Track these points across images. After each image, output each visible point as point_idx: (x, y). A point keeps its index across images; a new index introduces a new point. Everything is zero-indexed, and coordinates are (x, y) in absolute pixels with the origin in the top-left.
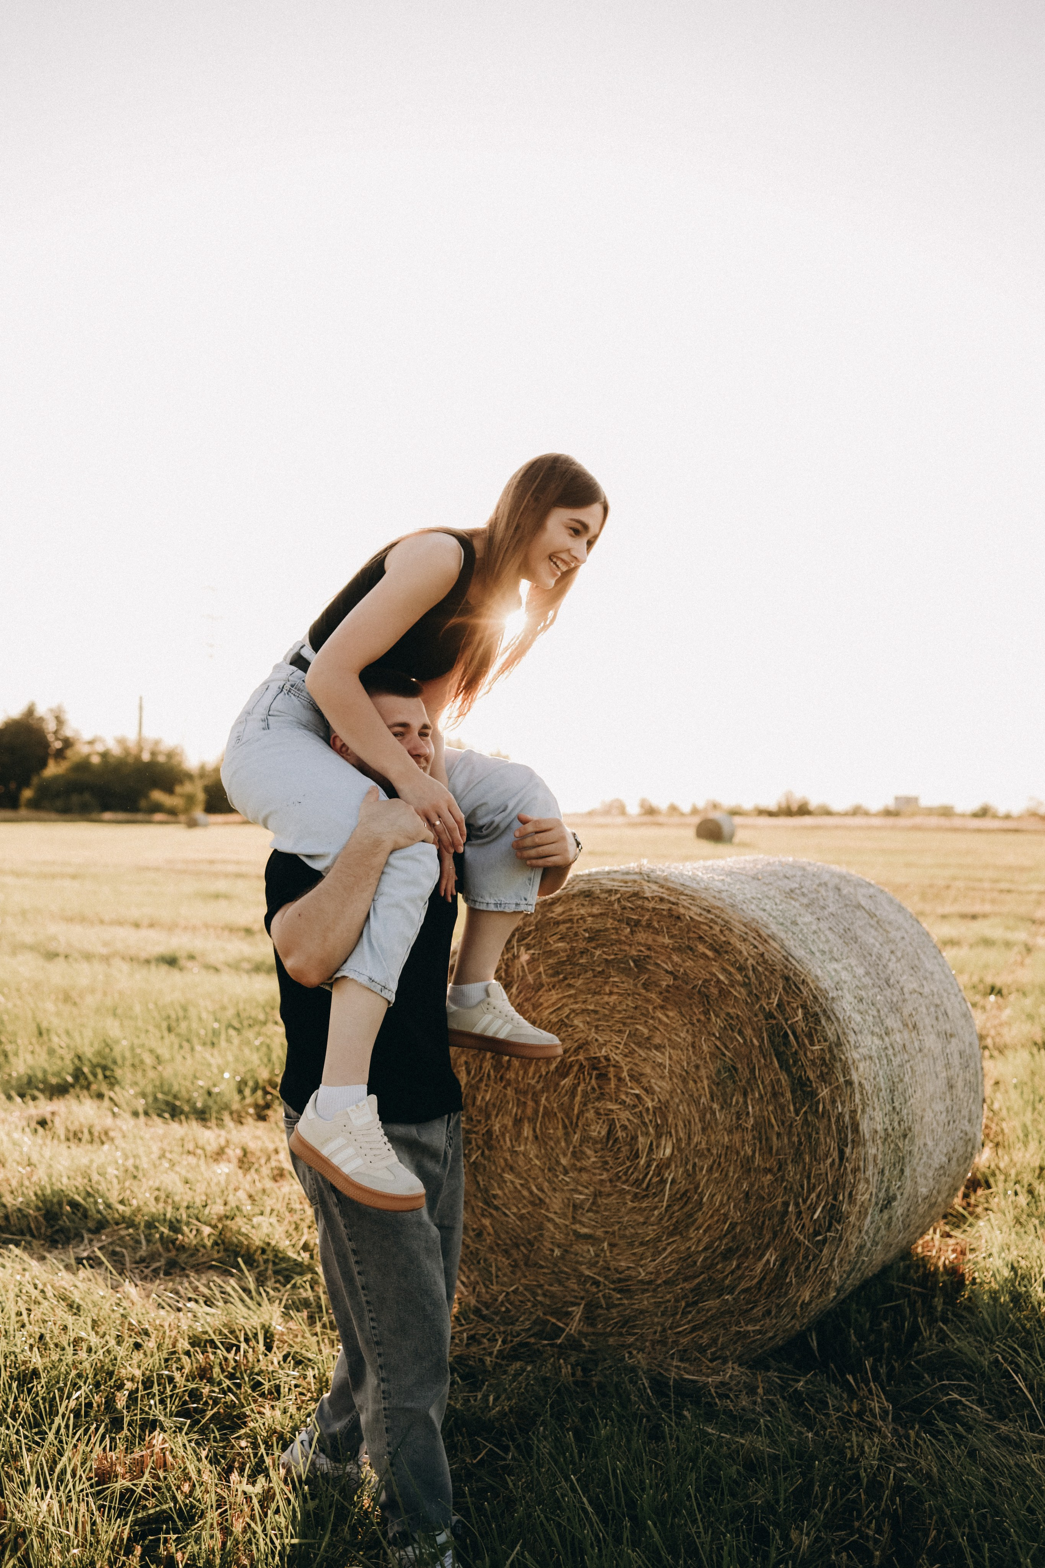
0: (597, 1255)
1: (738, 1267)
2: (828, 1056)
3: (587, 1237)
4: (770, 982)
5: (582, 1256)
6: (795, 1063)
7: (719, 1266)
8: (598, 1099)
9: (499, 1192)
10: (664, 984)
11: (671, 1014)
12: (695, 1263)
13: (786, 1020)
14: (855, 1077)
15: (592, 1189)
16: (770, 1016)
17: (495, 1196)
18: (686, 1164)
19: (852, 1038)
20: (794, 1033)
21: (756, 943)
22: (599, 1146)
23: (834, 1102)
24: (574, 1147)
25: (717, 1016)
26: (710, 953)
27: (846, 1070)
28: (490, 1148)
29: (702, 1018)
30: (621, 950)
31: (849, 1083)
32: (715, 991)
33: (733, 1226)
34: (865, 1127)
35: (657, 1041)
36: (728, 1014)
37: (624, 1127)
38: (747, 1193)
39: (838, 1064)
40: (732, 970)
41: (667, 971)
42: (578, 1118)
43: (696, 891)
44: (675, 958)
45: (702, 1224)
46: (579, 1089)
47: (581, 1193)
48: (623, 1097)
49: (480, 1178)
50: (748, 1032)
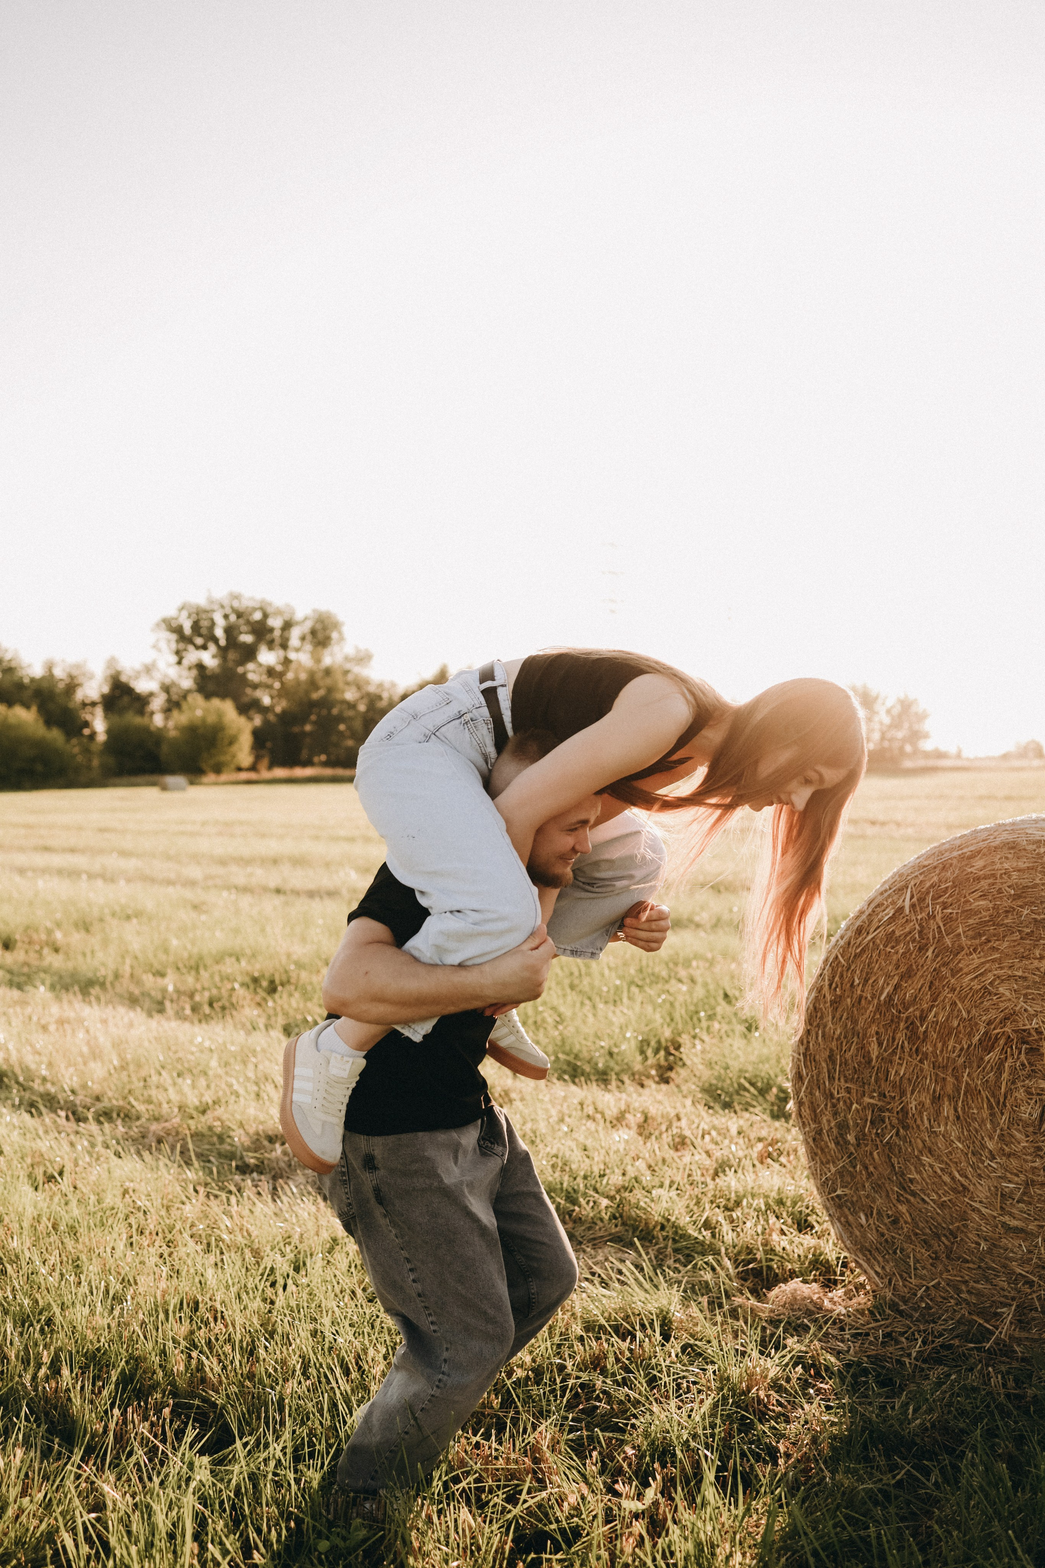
3: (1017, 1230)
5: (1012, 1252)
8: (1029, 1077)
9: (918, 1177)
15: (1023, 1177)
17: (911, 1181)
22: (1031, 1129)
24: (1002, 1130)
28: (906, 1127)
42: (1005, 1098)
46: (1007, 1065)
47: (1010, 1182)
49: (895, 1160)
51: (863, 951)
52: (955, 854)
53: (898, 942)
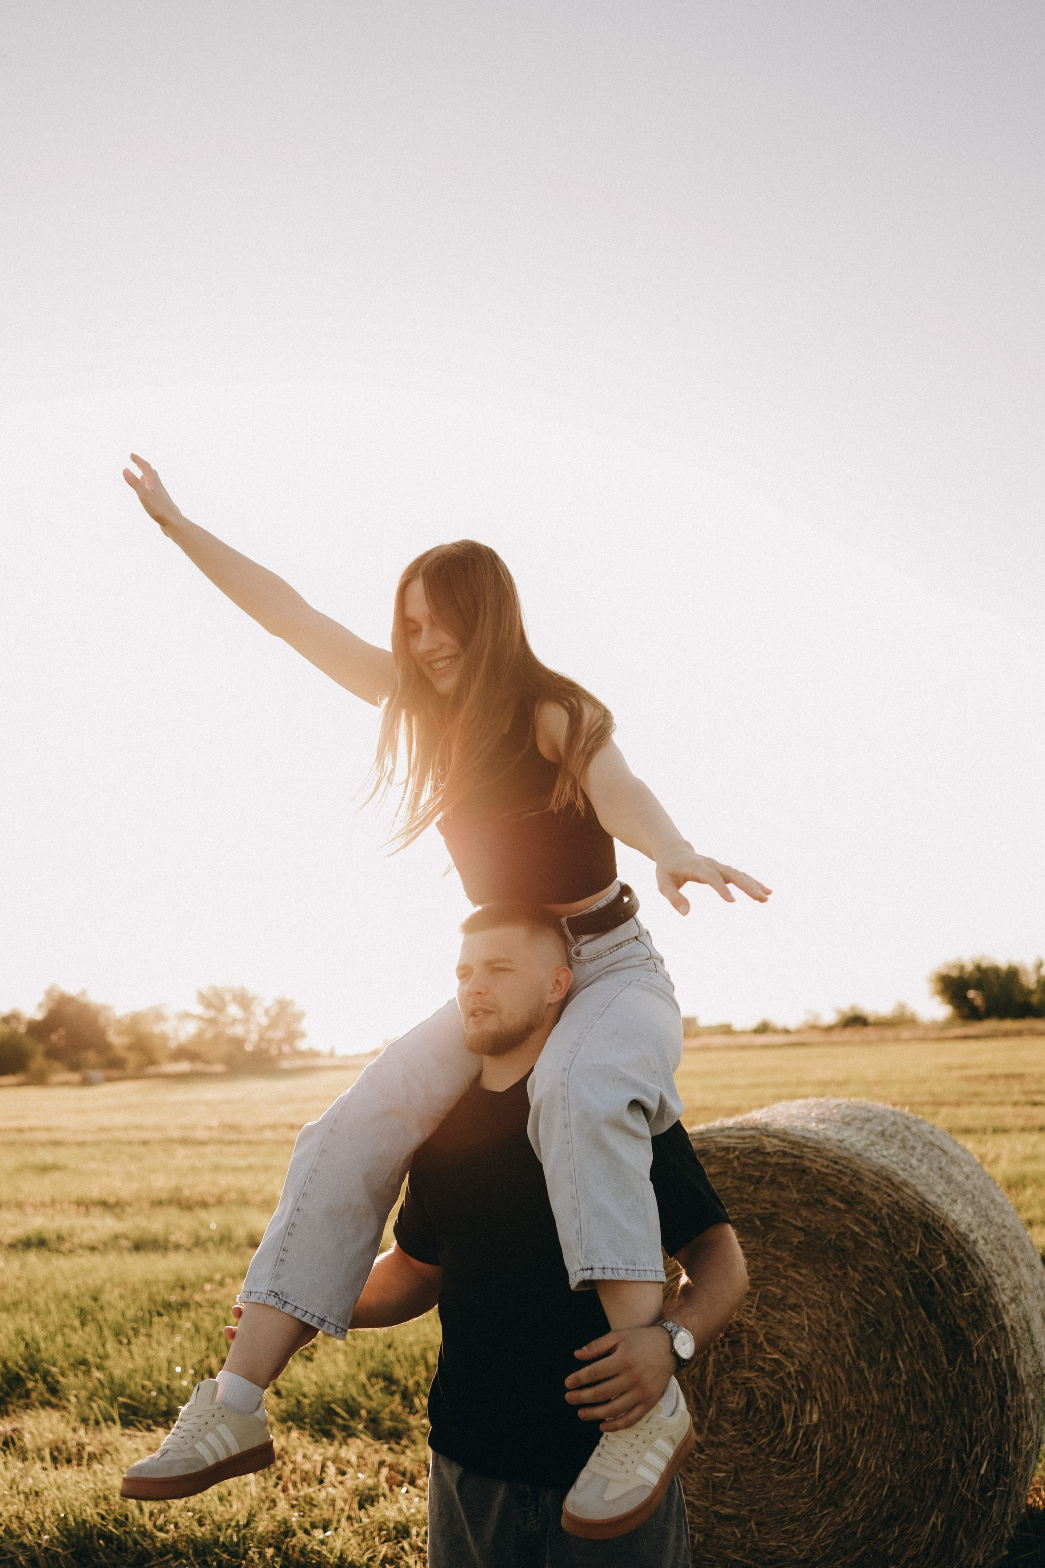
0: (743, 1537)
1: (902, 1533)
2: (978, 1303)
4: (909, 1230)
5: (726, 1540)
6: (943, 1311)
7: (880, 1536)
8: (734, 1368)
10: (795, 1241)
11: (803, 1271)
12: (854, 1534)
13: (930, 1268)
14: (1007, 1321)
15: (732, 1465)
16: (910, 1265)
18: (835, 1428)
19: (998, 1281)
20: (939, 1281)
21: (888, 1191)
22: (738, 1418)
23: (988, 1349)
24: (710, 1422)
25: (855, 1269)
26: (842, 1206)
27: (998, 1316)
29: (840, 1273)
30: (744, 1209)
31: (1002, 1327)
32: (849, 1244)
33: (892, 1490)
34: (1022, 1373)
35: (792, 1300)
36: (865, 1267)
37: (764, 1396)
38: (904, 1454)
39: (989, 1310)
40: (866, 1221)
41: (797, 1228)
42: (711, 1390)
43: (818, 1142)
44: (804, 1213)
45: (859, 1491)
46: (711, 1359)
47: (720, 1471)
48: (761, 1363)
50: (890, 1282)
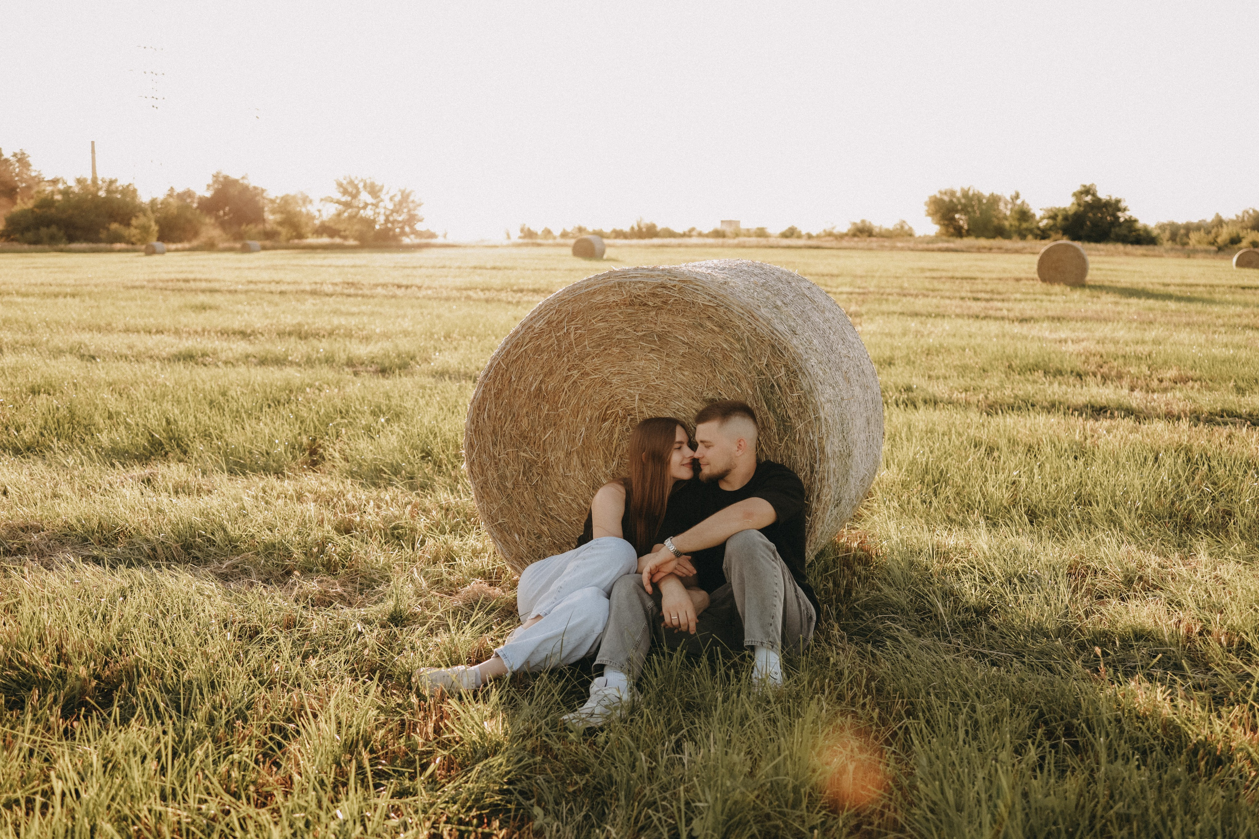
2: (803, 401)
4: (761, 349)
6: (779, 406)
9: (554, 506)
10: (681, 352)
11: (686, 373)
13: (773, 376)
14: (822, 415)
16: (760, 373)
17: (551, 509)
19: (819, 387)
20: (779, 386)
21: (749, 321)
23: (807, 432)
25: (721, 374)
26: (716, 329)
27: (816, 411)
28: (547, 474)
31: (818, 419)
32: (719, 356)
34: (828, 450)
39: (810, 406)
40: (732, 341)
41: (684, 343)
43: (704, 283)
44: (690, 333)
49: (539, 497)
50: (744, 385)
51: (518, 358)
52: (584, 291)
53: (543, 351)
